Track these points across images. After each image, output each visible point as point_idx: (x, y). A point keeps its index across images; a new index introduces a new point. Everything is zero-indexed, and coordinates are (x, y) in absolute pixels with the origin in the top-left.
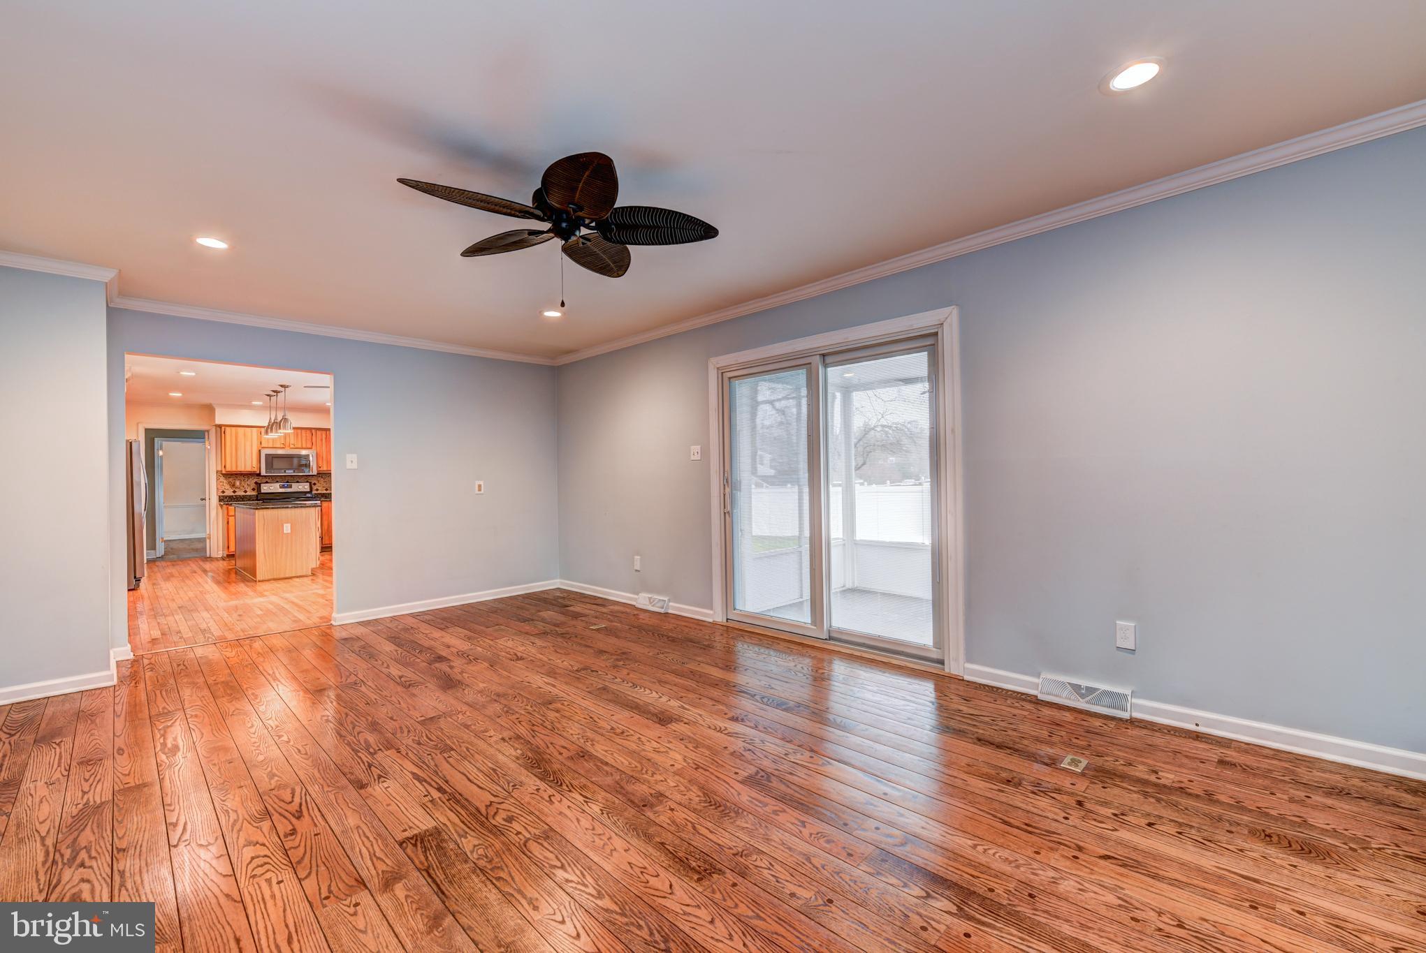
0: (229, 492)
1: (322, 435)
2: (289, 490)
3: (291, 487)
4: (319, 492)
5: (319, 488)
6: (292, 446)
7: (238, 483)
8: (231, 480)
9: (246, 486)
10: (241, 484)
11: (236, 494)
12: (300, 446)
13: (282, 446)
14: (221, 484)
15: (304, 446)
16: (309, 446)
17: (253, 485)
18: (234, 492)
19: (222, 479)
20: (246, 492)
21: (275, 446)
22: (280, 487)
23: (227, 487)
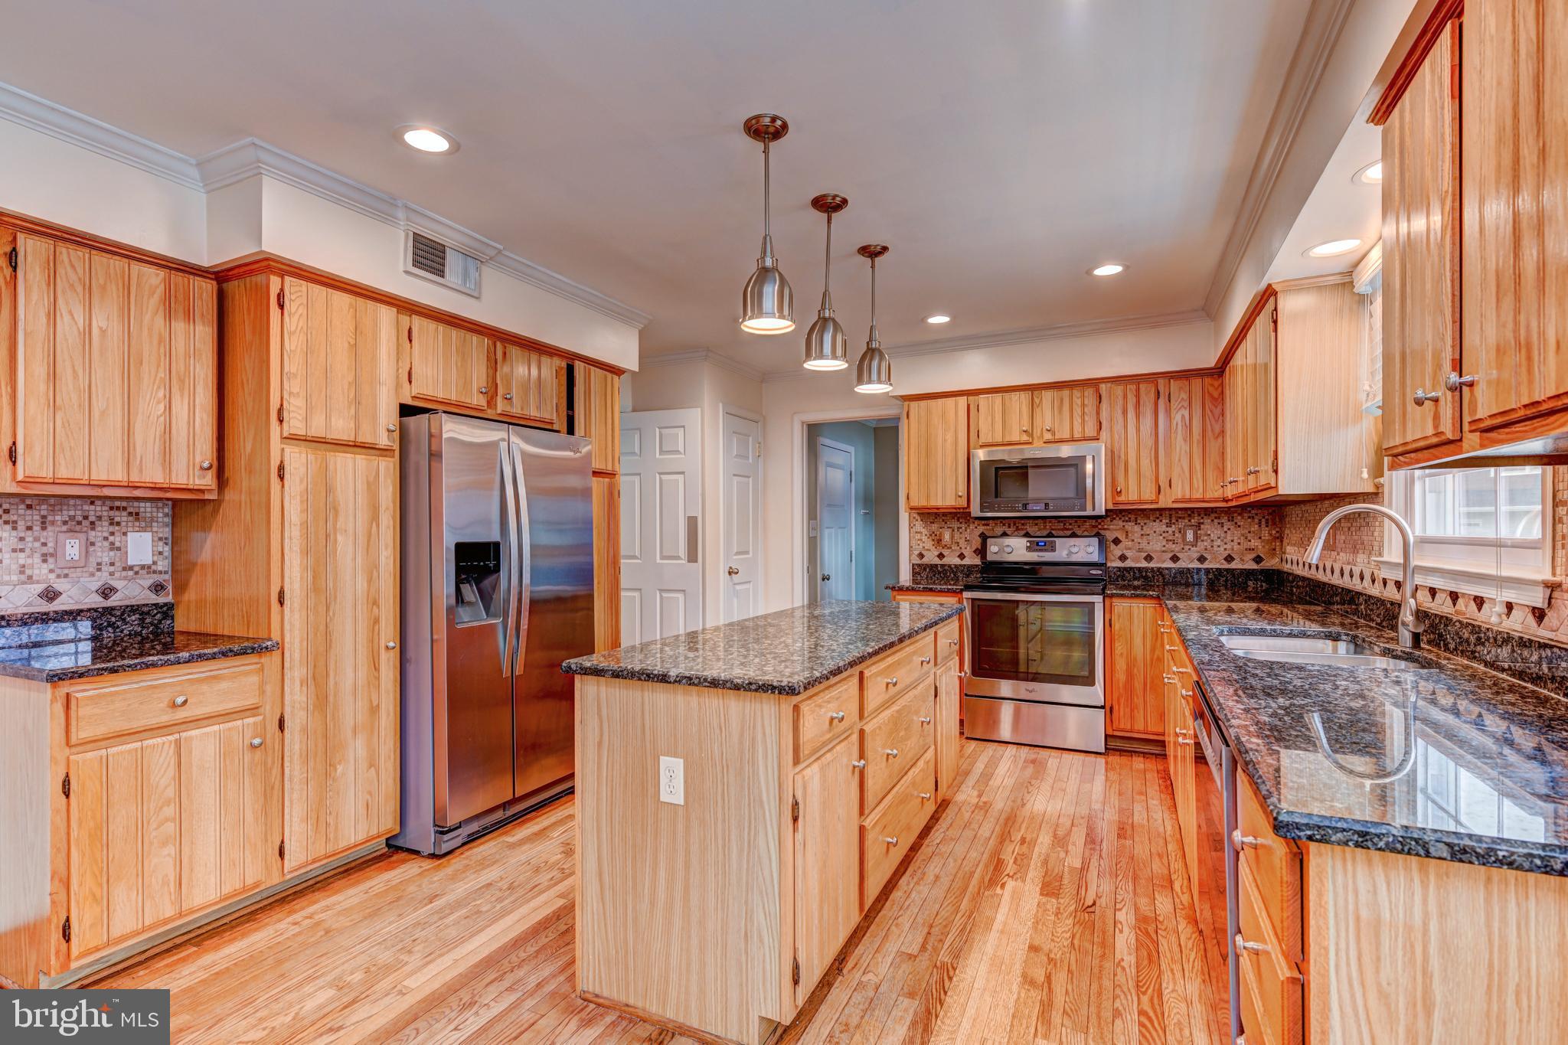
0: (931, 558)
1: (1125, 397)
2: (1048, 556)
3: (1053, 550)
4: (1129, 564)
5: (1128, 554)
6: (1048, 436)
7: (947, 536)
8: (935, 527)
9: (962, 543)
10: (952, 537)
11: (945, 561)
12: (1066, 435)
13: (1025, 438)
14: (918, 536)
15: (1077, 435)
16: (1090, 431)
17: (977, 543)
18: (941, 556)
19: (919, 526)
20: (962, 556)
21: (1007, 439)
22: (1029, 549)
23: (929, 544)
